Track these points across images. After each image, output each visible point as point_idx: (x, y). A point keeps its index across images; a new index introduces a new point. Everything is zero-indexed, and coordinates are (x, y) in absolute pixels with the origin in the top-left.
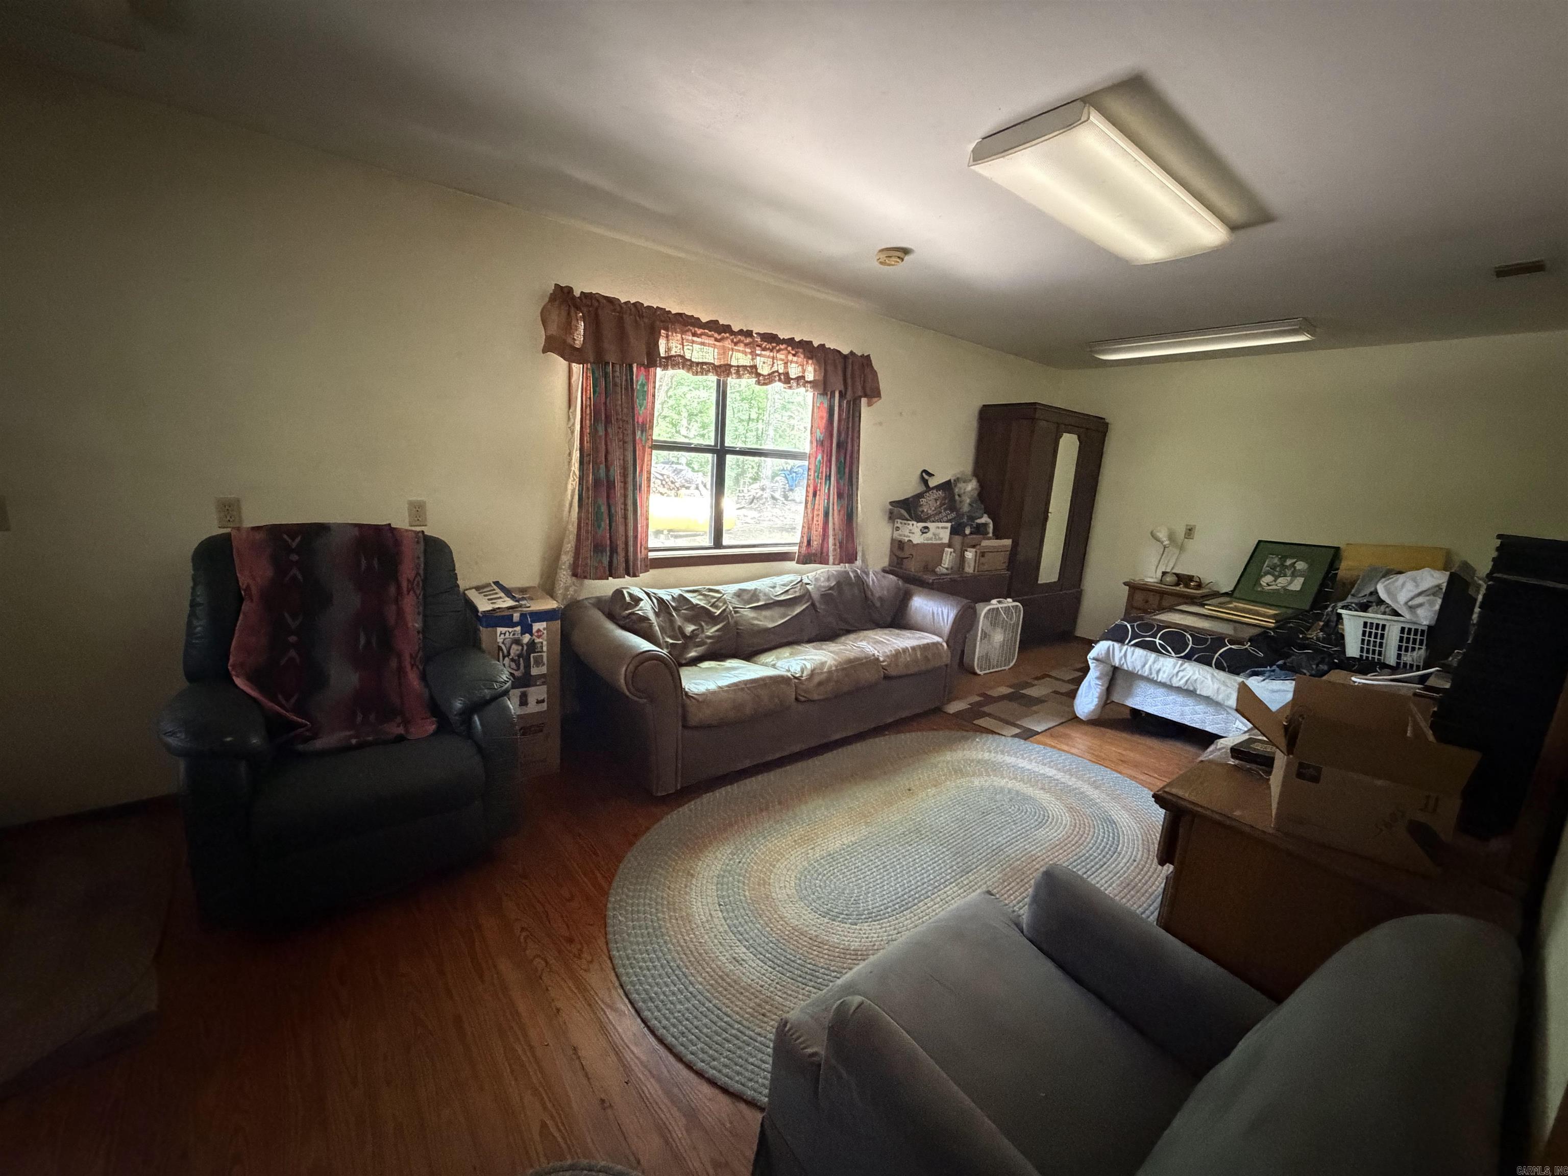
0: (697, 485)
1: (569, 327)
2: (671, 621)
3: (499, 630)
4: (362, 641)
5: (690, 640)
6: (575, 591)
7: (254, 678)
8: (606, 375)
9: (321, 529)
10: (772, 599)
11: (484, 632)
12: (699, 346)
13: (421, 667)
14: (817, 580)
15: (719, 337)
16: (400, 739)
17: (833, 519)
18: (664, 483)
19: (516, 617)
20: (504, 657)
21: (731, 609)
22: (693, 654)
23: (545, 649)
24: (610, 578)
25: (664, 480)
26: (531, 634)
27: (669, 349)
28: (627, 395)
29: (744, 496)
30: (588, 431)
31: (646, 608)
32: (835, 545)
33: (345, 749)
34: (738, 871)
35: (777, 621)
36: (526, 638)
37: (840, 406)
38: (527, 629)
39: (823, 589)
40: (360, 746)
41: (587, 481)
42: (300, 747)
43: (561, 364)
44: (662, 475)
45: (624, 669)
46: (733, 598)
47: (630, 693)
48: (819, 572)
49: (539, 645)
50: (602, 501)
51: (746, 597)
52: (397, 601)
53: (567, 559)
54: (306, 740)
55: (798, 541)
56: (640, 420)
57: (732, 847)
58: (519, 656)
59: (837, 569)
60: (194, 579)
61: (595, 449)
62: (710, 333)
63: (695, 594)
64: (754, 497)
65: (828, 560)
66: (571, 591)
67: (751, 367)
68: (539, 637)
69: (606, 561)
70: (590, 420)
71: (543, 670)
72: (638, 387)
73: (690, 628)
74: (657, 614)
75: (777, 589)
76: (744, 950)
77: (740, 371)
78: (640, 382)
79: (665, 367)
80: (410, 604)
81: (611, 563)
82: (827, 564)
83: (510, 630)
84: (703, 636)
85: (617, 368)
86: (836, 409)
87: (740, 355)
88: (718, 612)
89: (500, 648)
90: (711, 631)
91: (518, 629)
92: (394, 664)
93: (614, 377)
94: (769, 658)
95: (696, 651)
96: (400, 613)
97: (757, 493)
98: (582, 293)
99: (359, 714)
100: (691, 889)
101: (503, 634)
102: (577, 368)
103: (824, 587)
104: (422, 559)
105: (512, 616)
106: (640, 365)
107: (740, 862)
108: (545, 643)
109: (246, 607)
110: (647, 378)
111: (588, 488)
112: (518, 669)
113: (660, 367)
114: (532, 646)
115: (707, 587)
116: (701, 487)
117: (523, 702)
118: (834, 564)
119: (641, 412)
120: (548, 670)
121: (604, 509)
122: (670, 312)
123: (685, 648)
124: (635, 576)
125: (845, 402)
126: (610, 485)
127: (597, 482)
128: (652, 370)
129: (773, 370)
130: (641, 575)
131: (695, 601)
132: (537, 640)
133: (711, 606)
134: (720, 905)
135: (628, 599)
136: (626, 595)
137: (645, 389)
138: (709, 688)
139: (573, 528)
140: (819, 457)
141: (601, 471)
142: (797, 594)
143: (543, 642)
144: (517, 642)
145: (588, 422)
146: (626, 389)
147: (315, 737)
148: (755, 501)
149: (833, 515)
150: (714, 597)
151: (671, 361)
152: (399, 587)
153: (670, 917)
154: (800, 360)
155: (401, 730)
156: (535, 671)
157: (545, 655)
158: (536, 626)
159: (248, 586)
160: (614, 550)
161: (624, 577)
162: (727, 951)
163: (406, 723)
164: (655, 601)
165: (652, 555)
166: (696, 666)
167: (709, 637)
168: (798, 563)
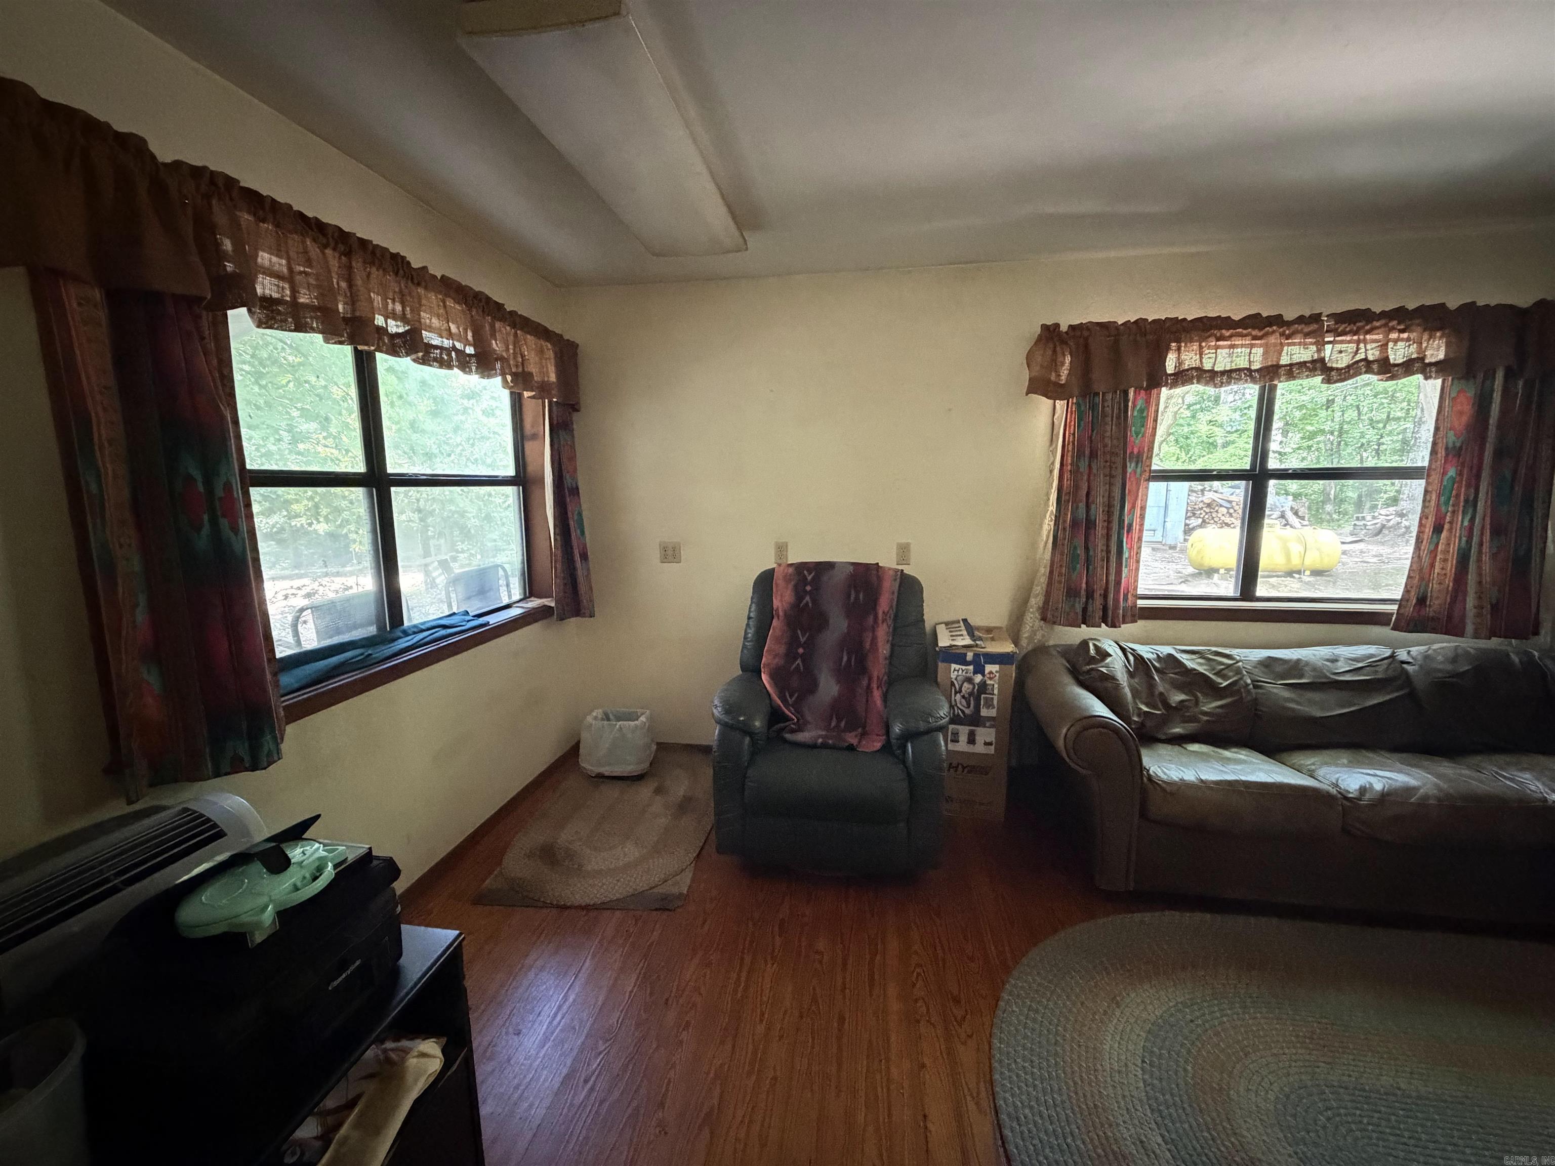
0: (1283, 512)
1: (1054, 365)
2: (1150, 684)
3: (954, 666)
4: (845, 659)
5: (1174, 712)
6: (1043, 636)
7: (773, 676)
8: (1093, 407)
9: (830, 565)
10: (1326, 677)
11: (941, 666)
12: (1227, 350)
13: (885, 690)
14: (1426, 657)
15: (1260, 334)
16: (851, 748)
17: (1479, 568)
18: (1231, 511)
19: (970, 656)
20: (956, 693)
21: (1249, 681)
22: (1177, 730)
23: (996, 692)
24: (1083, 626)
25: (1232, 507)
26: (984, 675)
27: (1180, 362)
28: (1119, 424)
29: (1365, 525)
30: (1069, 467)
31: (1117, 664)
32: (1480, 607)
33: (813, 746)
34: (1186, 1031)
35: (1332, 710)
36: (978, 678)
37: (1506, 391)
38: (979, 670)
39: (1440, 675)
40: (824, 746)
41: (1065, 521)
42: (788, 736)
43: (1045, 403)
44: (1230, 502)
45: (1064, 731)
46: (1255, 667)
47: (1068, 756)
48: (1436, 646)
49: (990, 688)
50: (1080, 541)
51: (1279, 669)
52: (873, 629)
53: (1036, 601)
54: (793, 731)
55: (1398, 596)
56: (1136, 451)
57: (1187, 996)
58: (971, 694)
59: (1476, 646)
60: (752, 598)
61: (1077, 487)
62: (1245, 332)
63: (1194, 657)
64: (1383, 526)
65: (1464, 628)
66: (1038, 636)
67: (1313, 362)
68: (991, 679)
69: (1079, 608)
70: (1073, 457)
71: (993, 713)
72: (1136, 413)
73: (1177, 697)
74: (1131, 675)
75: (1339, 664)
76: (1160, 1140)
77: (1293, 371)
78: (1138, 407)
79: (1174, 385)
80: (883, 632)
81: (1085, 610)
82: (1462, 635)
83: (964, 667)
84: (1196, 710)
85: (1109, 396)
86: (1497, 397)
87: (1296, 349)
88: (1225, 684)
89: (953, 684)
90: (1211, 706)
91: (971, 668)
92: (865, 683)
93: (1103, 407)
94: (1308, 760)
95: (1184, 728)
96: (874, 640)
97: (1389, 521)
98: (1070, 326)
99: (834, 719)
100: (1111, 1021)
101: (956, 671)
102: (1060, 404)
103: (1440, 671)
104: (896, 594)
105: (965, 655)
106: (1138, 389)
107: (1192, 1021)
108: (996, 686)
109: (775, 622)
110: (1148, 402)
111: (1064, 529)
112: (969, 707)
113: (1166, 385)
114: (983, 687)
115: (1214, 649)
116: (1290, 515)
117: (972, 740)
118: (1476, 636)
119: (1135, 441)
120: (997, 713)
121: (1081, 551)
122: (1185, 319)
123: (1165, 721)
124: (1114, 626)
125: (1521, 383)
126: (1090, 524)
127: (1075, 523)
128: (1155, 391)
129: (1358, 358)
130: (1123, 626)
131: (1190, 664)
132: (989, 682)
133: (1214, 674)
134: (1143, 1062)
135: (1092, 651)
136: (1091, 647)
137: (1145, 414)
138: (1186, 778)
139: (1044, 570)
140: (1452, 472)
141: (1080, 510)
142: (1380, 676)
143: (994, 685)
144: (969, 680)
145: (1069, 458)
146: (1118, 418)
147: (800, 730)
148: (1385, 531)
149: (1479, 560)
150: (1221, 663)
151: (1182, 377)
152: (876, 618)
153: (1073, 1038)
154: (1413, 335)
155: (854, 741)
156: (984, 712)
157: (995, 698)
158: (989, 668)
159: (777, 609)
160: (1090, 595)
161: (1100, 626)
162: (1134, 1125)
163: (864, 734)
164: (1131, 658)
165: (1141, 603)
166: (1180, 745)
167: (1205, 714)
168: (1394, 629)
